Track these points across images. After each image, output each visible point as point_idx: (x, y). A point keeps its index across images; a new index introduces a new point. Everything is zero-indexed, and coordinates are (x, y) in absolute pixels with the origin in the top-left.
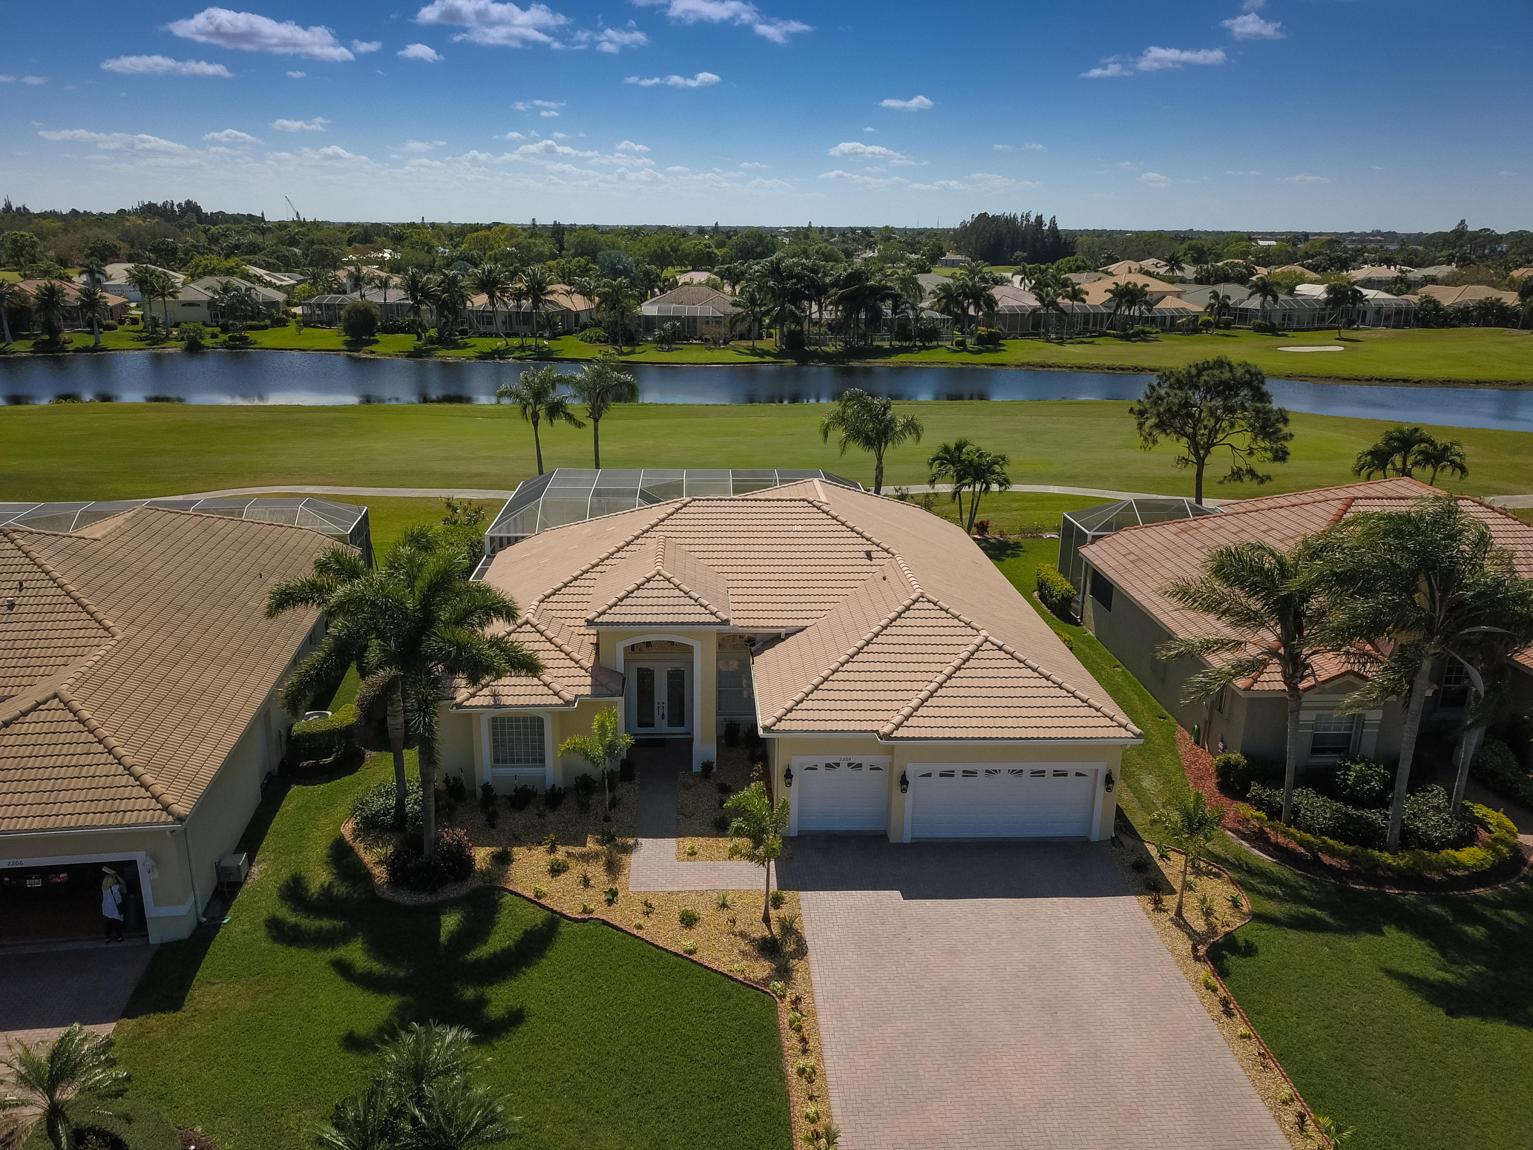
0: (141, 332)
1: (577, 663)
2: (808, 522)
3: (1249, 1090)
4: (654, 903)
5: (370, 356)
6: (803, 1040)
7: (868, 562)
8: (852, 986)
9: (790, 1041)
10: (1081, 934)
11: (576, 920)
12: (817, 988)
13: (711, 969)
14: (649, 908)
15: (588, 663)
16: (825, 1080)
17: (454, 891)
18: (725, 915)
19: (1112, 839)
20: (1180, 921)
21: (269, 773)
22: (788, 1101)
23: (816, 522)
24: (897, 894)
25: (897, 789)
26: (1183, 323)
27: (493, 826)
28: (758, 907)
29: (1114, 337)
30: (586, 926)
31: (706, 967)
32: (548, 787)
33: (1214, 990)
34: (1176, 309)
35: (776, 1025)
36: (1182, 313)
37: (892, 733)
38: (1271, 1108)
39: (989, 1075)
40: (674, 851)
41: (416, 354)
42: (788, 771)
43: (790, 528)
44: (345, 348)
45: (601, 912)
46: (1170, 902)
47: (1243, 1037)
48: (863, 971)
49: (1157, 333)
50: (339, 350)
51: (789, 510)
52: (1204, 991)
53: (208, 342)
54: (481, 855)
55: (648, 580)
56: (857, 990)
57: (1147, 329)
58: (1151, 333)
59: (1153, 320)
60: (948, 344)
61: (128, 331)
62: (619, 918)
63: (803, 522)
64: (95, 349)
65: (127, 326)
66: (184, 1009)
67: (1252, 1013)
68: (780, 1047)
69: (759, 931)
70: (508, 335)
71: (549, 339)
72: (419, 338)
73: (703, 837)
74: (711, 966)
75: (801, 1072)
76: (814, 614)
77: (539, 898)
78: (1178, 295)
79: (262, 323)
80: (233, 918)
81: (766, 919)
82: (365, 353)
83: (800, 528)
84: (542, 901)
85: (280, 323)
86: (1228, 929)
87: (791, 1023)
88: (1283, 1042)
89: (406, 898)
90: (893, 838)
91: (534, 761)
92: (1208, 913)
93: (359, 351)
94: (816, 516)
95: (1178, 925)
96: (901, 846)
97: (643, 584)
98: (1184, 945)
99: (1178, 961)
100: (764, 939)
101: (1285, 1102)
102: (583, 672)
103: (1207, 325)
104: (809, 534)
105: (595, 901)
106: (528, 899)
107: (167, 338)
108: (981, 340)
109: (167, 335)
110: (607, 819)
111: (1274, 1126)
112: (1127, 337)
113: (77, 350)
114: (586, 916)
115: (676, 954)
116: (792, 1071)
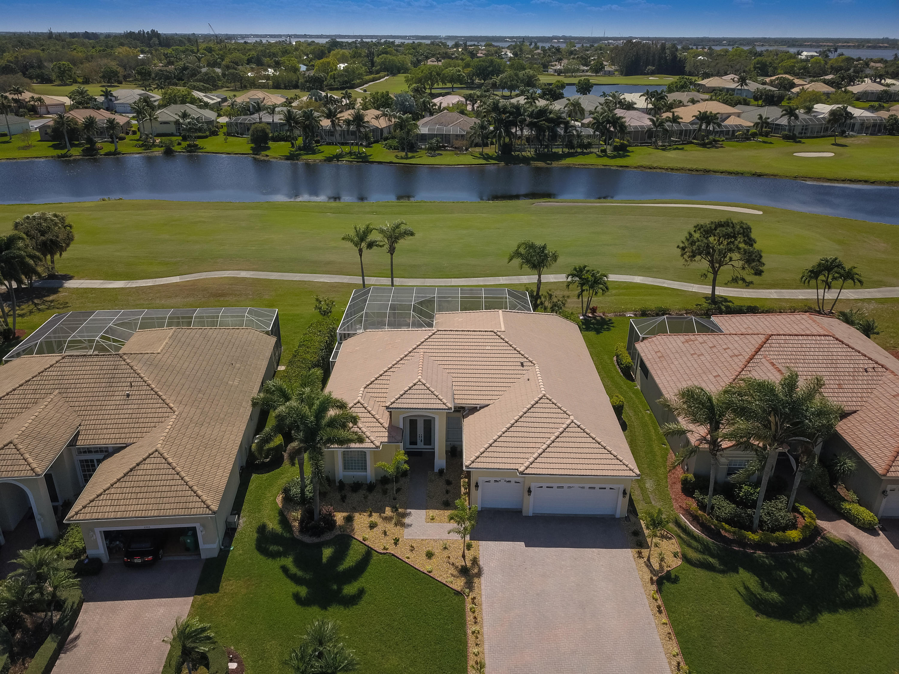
0: (138, 140)
1: (381, 424)
2: (493, 344)
3: (661, 649)
4: (414, 545)
5: (266, 158)
6: (475, 618)
7: (522, 368)
8: (498, 591)
9: (470, 618)
10: (603, 569)
11: (381, 553)
12: (483, 593)
13: (438, 581)
14: (412, 549)
15: (386, 425)
16: (483, 636)
17: (328, 536)
18: (446, 553)
19: (626, 517)
20: (648, 564)
21: (241, 467)
22: (467, 646)
23: (498, 344)
24: (523, 544)
25: (526, 493)
26: (739, 134)
27: (344, 502)
28: (460, 549)
29: (696, 144)
30: (386, 557)
31: (436, 580)
32: (368, 482)
33: (656, 600)
34: (736, 126)
35: (464, 610)
36: (739, 127)
37: (524, 471)
38: (668, 658)
39: (552, 637)
40: (424, 517)
41: (291, 157)
42: (477, 483)
43: (484, 348)
44: (251, 152)
45: (392, 550)
46: (645, 552)
47: (664, 624)
48: (504, 584)
49: (723, 141)
50: (248, 154)
51: (485, 337)
52: (652, 600)
53: (177, 148)
54: (339, 517)
55: (415, 385)
56: (500, 593)
57: (717, 139)
58: (719, 141)
59: (722, 132)
60: (596, 150)
61: (132, 140)
62: (399, 553)
63: (491, 344)
64: (115, 153)
65: (131, 136)
66: (220, 592)
67: (670, 612)
68: (465, 620)
69: (460, 563)
70: (343, 144)
71: (366, 147)
72: (293, 146)
73: (437, 509)
74: (438, 579)
75: (473, 632)
76: (494, 397)
77: (365, 541)
78: (739, 115)
79: (204, 134)
80: (235, 547)
81: (464, 556)
82: (263, 156)
83: (489, 348)
84: (366, 543)
85: (214, 133)
86: (669, 569)
87: (471, 609)
88: (680, 627)
89: (307, 539)
90: (524, 514)
91: (362, 469)
92: (662, 560)
93: (259, 155)
94: (497, 341)
95: (647, 566)
96: (528, 517)
97: (412, 387)
98: (647, 576)
99: (643, 585)
100: (462, 566)
101: (674, 656)
102: (384, 430)
103: (754, 135)
104: (494, 352)
105: (389, 542)
106: (360, 541)
107: (154, 145)
108: (616, 149)
109: (153, 143)
110: (395, 499)
111: (667, 666)
112: (704, 145)
113: (107, 154)
114: (385, 551)
115: (424, 573)
116: (469, 632)
